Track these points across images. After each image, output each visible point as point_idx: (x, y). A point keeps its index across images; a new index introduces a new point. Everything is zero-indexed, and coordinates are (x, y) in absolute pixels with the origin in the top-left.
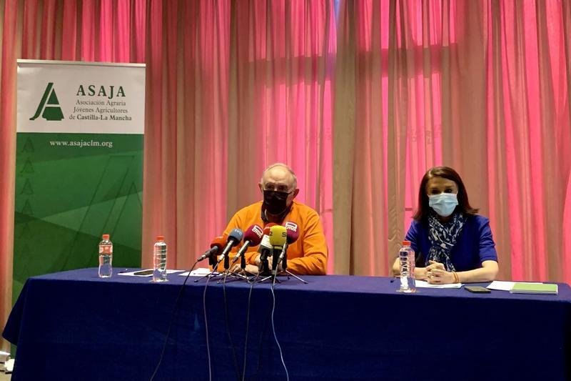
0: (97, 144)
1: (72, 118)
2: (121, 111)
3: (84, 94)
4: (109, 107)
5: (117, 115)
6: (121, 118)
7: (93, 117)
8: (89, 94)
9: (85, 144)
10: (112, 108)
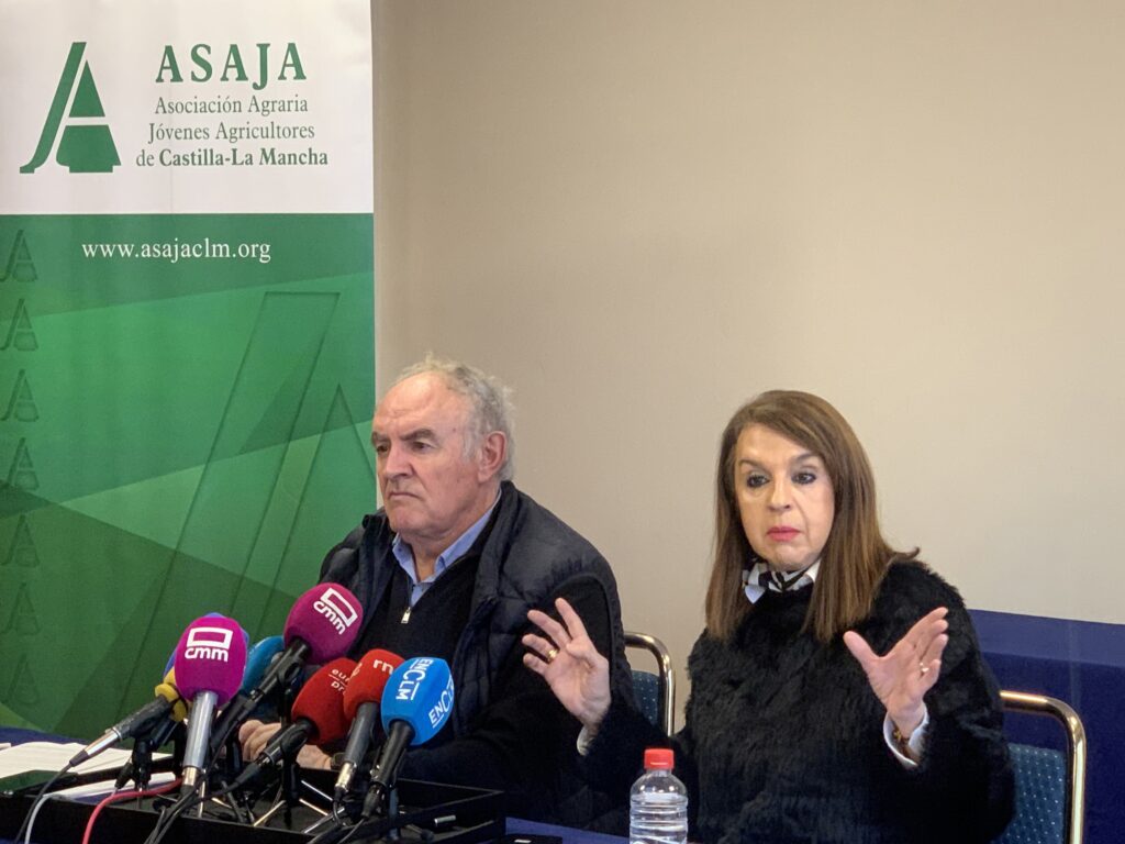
0: (222, 250)
1: (145, 160)
2: (292, 132)
3: (177, 78)
4: (258, 121)
5: (283, 146)
6: (293, 159)
7: (209, 158)
8: (194, 78)
9: (188, 251)
10: (265, 122)
